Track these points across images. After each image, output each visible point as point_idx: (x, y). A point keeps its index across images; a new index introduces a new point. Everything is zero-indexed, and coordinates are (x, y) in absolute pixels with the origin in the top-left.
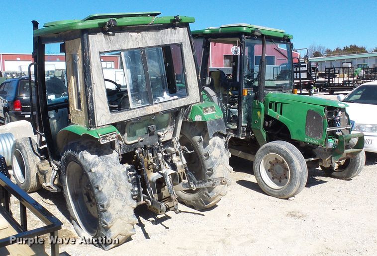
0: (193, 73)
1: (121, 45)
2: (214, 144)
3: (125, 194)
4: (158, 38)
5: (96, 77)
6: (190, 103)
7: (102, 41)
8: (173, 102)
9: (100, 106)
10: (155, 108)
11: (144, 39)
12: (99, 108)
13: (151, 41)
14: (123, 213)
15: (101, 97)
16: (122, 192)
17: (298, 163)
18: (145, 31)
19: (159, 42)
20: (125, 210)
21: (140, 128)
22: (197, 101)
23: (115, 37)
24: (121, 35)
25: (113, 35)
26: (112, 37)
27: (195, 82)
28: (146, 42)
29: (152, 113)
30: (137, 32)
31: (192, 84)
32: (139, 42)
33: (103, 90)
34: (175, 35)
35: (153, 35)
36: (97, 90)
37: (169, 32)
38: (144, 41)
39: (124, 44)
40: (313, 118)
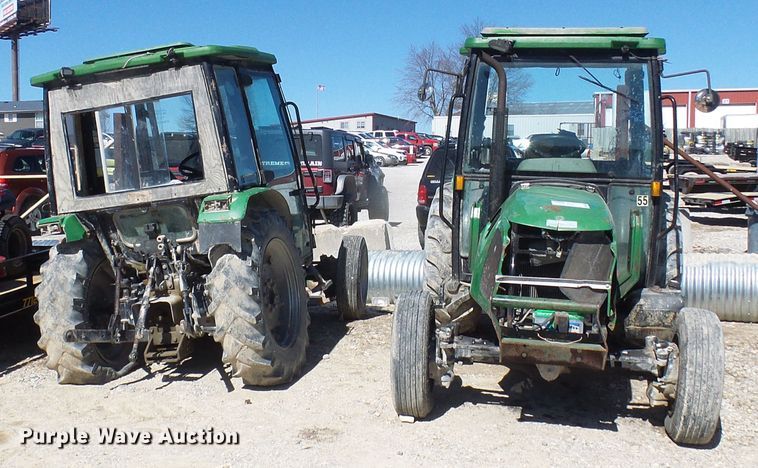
0: (212, 140)
2: (221, 266)
3: (61, 310)
4: (148, 86)
5: (56, 147)
6: (207, 192)
7: (65, 98)
8: (173, 188)
9: (61, 186)
10: (143, 196)
11: (126, 90)
12: (59, 189)
13: (137, 92)
15: (63, 173)
16: (57, 306)
18: (126, 77)
21: (140, 226)
22: (222, 190)
23: (83, 90)
24: (92, 88)
25: (80, 88)
26: (79, 92)
27: (216, 156)
28: (130, 94)
29: (138, 202)
30: (116, 80)
31: (209, 160)
32: (119, 95)
33: (65, 165)
34: (179, 80)
35: (141, 83)
36: (57, 164)
37: (167, 76)
38: (127, 93)
39: (96, 99)
40: (494, 249)
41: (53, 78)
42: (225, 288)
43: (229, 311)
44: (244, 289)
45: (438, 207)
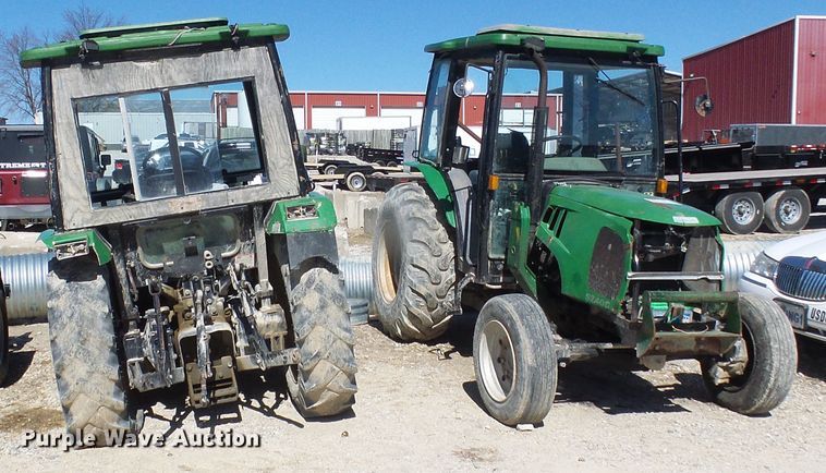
0: (279, 135)
1: (115, 85)
2: (310, 282)
4: (197, 69)
5: (64, 143)
6: (274, 197)
7: (77, 79)
8: (230, 193)
9: (72, 194)
10: (189, 203)
11: (166, 72)
12: (70, 198)
13: (181, 75)
14: (88, 386)
15: (74, 177)
16: (91, 348)
17: (528, 346)
18: (166, 57)
19: (199, 75)
20: (93, 381)
21: (170, 240)
22: (291, 195)
23: (103, 71)
24: (117, 67)
25: (100, 67)
26: (97, 72)
28: (170, 78)
29: (181, 212)
30: (152, 60)
31: (276, 159)
32: (156, 78)
33: (78, 166)
34: (238, 63)
35: (186, 65)
36: (66, 166)
37: (223, 57)
38: (166, 77)
39: (123, 82)
40: (606, 248)
41: (64, 53)
42: (322, 307)
43: (328, 333)
44: (342, 307)
45: (414, 210)
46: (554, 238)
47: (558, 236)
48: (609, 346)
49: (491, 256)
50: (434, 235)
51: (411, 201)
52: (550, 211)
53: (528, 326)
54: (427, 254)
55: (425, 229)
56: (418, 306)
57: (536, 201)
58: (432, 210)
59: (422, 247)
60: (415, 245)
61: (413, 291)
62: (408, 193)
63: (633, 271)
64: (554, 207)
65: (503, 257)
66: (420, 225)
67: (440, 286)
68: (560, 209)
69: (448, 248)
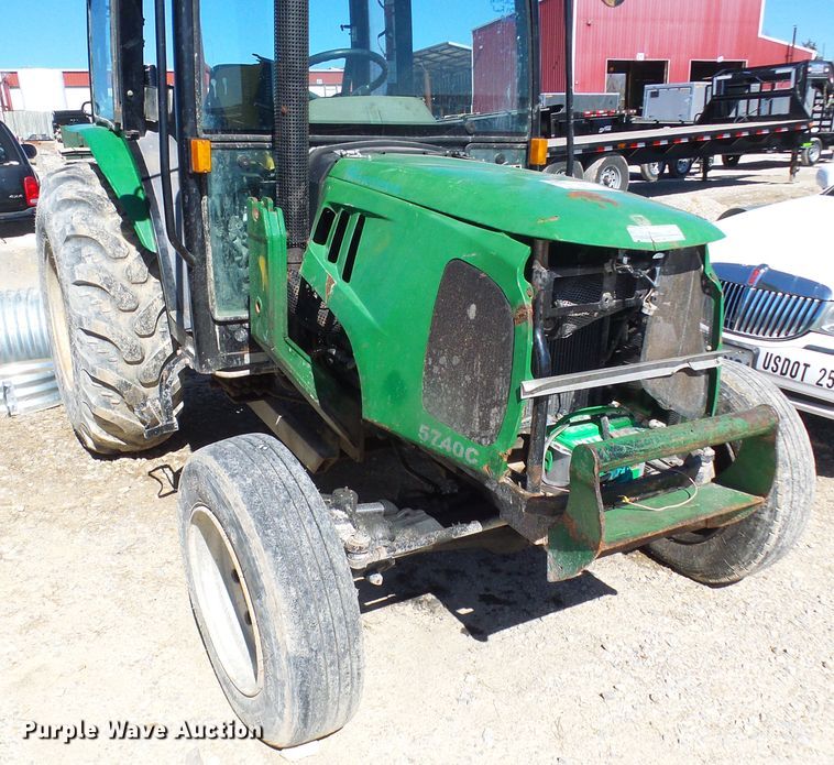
40: (465, 314)
45: (77, 219)
46: (338, 280)
47: (346, 277)
48: (475, 528)
49: (219, 316)
50: (117, 269)
51: (70, 202)
52: (327, 217)
53: (280, 550)
54: (107, 307)
55: (99, 258)
56: (108, 405)
57: (297, 196)
58: (111, 220)
59: (96, 294)
60: (83, 290)
61: (94, 380)
62: (65, 186)
63: (537, 374)
64: (337, 206)
65: (245, 315)
66: (87, 250)
67: (143, 366)
68: (348, 212)
69: (151, 293)
